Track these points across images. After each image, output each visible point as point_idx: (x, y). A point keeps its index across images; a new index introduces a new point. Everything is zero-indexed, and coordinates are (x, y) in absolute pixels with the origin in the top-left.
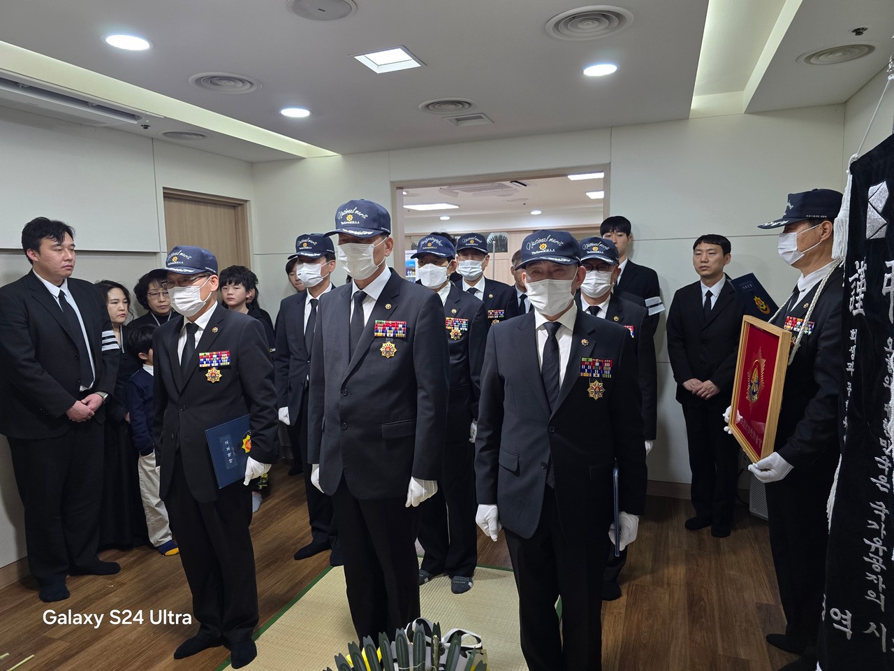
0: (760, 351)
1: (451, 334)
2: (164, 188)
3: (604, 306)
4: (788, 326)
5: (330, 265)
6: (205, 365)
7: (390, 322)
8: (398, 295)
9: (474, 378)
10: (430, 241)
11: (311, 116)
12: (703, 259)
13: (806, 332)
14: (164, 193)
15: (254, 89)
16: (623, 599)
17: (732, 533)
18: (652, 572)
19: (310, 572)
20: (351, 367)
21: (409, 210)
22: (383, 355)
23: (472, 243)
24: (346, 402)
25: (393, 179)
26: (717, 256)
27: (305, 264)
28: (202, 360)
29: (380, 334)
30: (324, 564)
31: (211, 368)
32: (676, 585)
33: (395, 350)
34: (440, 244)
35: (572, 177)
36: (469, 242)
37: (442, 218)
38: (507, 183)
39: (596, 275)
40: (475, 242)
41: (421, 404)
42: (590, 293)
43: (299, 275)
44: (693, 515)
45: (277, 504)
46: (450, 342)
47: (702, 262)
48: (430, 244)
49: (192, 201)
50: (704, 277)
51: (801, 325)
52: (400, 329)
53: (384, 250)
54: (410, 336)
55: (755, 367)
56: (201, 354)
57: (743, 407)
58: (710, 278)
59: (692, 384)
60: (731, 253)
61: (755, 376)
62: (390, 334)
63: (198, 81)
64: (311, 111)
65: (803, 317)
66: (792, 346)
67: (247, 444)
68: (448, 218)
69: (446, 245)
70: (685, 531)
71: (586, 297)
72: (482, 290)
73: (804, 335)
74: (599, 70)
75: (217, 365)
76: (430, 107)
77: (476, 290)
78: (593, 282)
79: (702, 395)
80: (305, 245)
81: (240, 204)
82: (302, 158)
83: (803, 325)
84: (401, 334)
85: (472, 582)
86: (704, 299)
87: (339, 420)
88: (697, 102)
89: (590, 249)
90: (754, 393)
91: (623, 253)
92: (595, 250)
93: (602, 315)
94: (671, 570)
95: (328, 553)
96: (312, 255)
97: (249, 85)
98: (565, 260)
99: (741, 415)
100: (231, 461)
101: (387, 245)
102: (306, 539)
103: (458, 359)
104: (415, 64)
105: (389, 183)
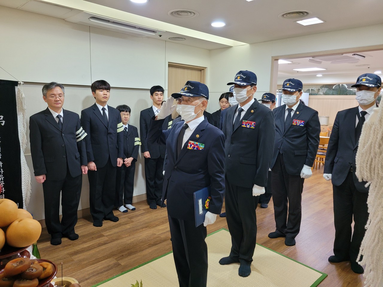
2: (169, 62)
11: (225, 27)
14: (168, 64)
15: (195, 15)
25: (273, 55)
37: (317, 76)
63: (172, 14)
64: (225, 23)
68: (321, 75)
81: (203, 69)
82: (231, 47)
101: (254, 89)
105: (271, 58)
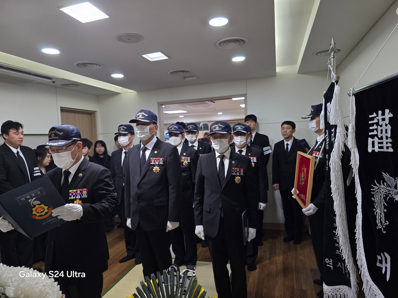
0: (304, 165)
1: (183, 163)
2: (61, 107)
3: (244, 150)
4: (314, 155)
5: (132, 137)
7: (157, 158)
8: (160, 148)
10: (173, 127)
11: (123, 77)
12: (285, 131)
13: (321, 157)
14: (61, 109)
15: (101, 67)
16: (257, 270)
17: (302, 242)
18: (269, 259)
19: (127, 267)
20: (141, 177)
21: (166, 114)
22: (154, 172)
23: (191, 128)
24: (140, 191)
25: (158, 101)
26: (290, 130)
27: (122, 136)
29: (153, 163)
30: (132, 264)
32: (279, 264)
33: (159, 170)
34: (177, 128)
35: (233, 99)
36: (189, 127)
38: (207, 102)
39: (240, 138)
40: (192, 127)
41: (171, 191)
42: (238, 145)
43: (119, 141)
44: (286, 236)
46: (182, 167)
47: (284, 132)
48: (173, 128)
49: (72, 112)
50: (285, 138)
51: (319, 154)
52: (161, 161)
53: (154, 129)
54: (165, 164)
55: (302, 171)
57: (299, 188)
58: (288, 138)
60: (296, 128)
61: (303, 175)
62: (157, 163)
63: (78, 65)
64: (124, 75)
65: (319, 151)
66: (316, 162)
68: (183, 116)
69: (179, 128)
71: (238, 147)
72: (197, 146)
73: (320, 158)
74: (239, 59)
76: (173, 73)
77: (194, 146)
78: (239, 141)
80: (122, 129)
81: (93, 113)
82: (120, 93)
83: (320, 154)
84: (161, 163)
85: (195, 267)
86: (286, 146)
87: (137, 199)
88: (278, 69)
89: (237, 128)
90: (302, 182)
91: (254, 129)
92: (239, 128)
93: (244, 154)
94: (277, 258)
95: (134, 260)
96: (124, 133)
97: (99, 66)
98: (225, 132)
99: (298, 191)
101: (156, 128)
103: (187, 174)
104: (166, 58)
105: (157, 104)
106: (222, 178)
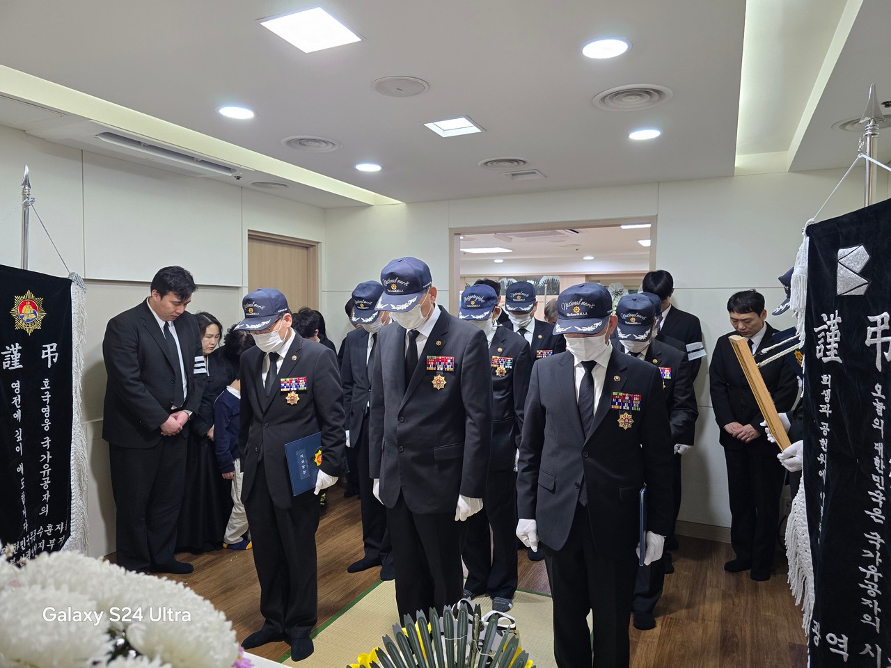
1: (497, 371)
2: (249, 230)
6: (285, 390)
7: (440, 357)
8: (447, 333)
9: (518, 412)
11: (381, 171)
14: (249, 235)
15: (335, 149)
18: (688, 607)
19: (362, 584)
20: (407, 396)
21: (466, 253)
22: (434, 387)
23: (519, 299)
24: (402, 428)
25: (452, 226)
28: (283, 385)
29: (431, 368)
30: (375, 578)
31: (290, 392)
32: (711, 621)
33: (445, 382)
35: (623, 227)
37: (496, 261)
38: (561, 231)
40: (522, 297)
41: (469, 429)
44: (734, 557)
45: (333, 522)
46: (494, 378)
52: (449, 364)
54: (458, 369)
56: (282, 380)
59: (733, 428)
62: (440, 368)
63: (289, 142)
64: (382, 167)
67: (318, 459)
68: (502, 261)
70: (724, 572)
72: (532, 331)
74: (644, 135)
75: (295, 389)
76: (489, 164)
79: (742, 439)
81: (312, 246)
82: (371, 206)
84: (449, 368)
85: (512, 604)
87: (397, 443)
88: (740, 161)
94: (707, 606)
97: (331, 146)
100: (304, 472)
102: (359, 555)
103: (502, 395)
104: (475, 130)
105: (448, 230)
106: (588, 415)
